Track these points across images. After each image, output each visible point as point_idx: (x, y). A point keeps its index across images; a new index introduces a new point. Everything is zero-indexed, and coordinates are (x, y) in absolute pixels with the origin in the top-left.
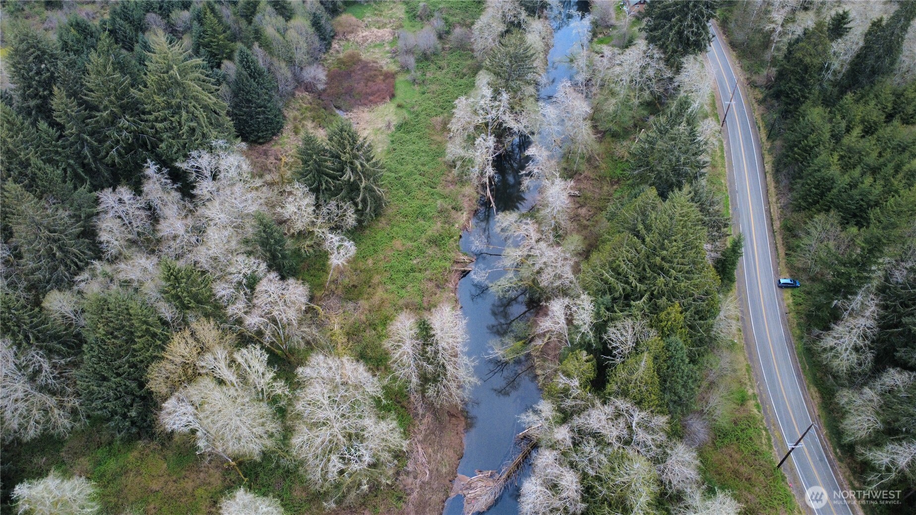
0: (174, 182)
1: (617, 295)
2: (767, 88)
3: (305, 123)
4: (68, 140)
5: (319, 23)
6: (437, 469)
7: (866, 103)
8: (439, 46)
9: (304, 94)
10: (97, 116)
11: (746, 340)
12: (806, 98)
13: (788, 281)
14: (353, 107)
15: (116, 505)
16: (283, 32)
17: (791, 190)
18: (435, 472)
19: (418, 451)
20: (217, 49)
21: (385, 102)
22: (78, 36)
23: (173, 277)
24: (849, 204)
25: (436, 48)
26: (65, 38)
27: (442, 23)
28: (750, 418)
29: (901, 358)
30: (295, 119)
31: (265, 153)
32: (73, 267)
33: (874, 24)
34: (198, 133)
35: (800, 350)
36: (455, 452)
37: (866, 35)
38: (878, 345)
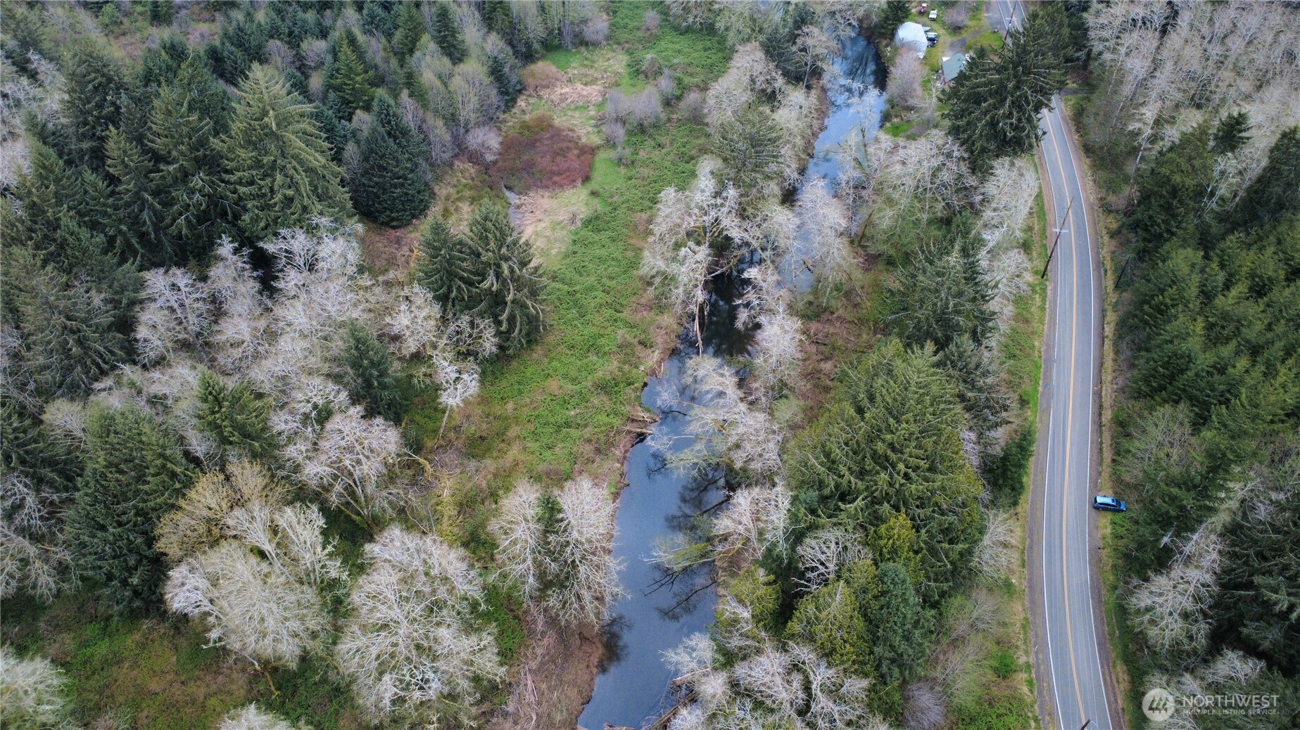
0: (255, 268)
1: (827, 492)
2: (1125, 214)
3: (460, 205)
4: (122, 199)
5: (500, 71)
6: (549, 715)
7: (1261, 249)
8: (663, 116)
9: (466, 166)
10: (162, 171)
11: (1030, 580)
12: (1173, 234)
13: (1108, 500)
14: (529, 189)
15: (97, 704)
16: (444, 79)
17: (1132, 366)
18: (544, 719)
19: (526, 685)
20: (351, 94)
21: (575, 186)
22: (170, 62)
23: (213, 396)
24: (1208, 396)
25: (658, 118)
26: (151, 65)
27: (673, 84)
28: (1016, 701)
29: (1248, 636)
30: (447, 198)
31: (398, 241)
32: (94, 370)
33: (1284, 135)
34: (297, 204)
35: (1111, 606)
36: (580, 692)
37: (1272, 151)
38: (1220, 612)
